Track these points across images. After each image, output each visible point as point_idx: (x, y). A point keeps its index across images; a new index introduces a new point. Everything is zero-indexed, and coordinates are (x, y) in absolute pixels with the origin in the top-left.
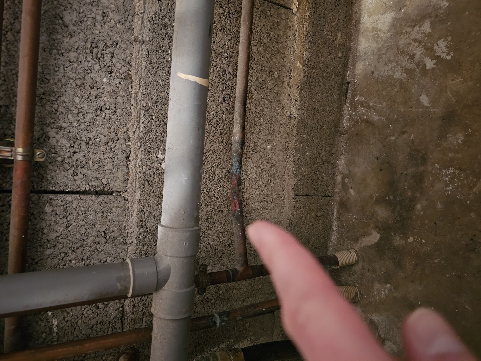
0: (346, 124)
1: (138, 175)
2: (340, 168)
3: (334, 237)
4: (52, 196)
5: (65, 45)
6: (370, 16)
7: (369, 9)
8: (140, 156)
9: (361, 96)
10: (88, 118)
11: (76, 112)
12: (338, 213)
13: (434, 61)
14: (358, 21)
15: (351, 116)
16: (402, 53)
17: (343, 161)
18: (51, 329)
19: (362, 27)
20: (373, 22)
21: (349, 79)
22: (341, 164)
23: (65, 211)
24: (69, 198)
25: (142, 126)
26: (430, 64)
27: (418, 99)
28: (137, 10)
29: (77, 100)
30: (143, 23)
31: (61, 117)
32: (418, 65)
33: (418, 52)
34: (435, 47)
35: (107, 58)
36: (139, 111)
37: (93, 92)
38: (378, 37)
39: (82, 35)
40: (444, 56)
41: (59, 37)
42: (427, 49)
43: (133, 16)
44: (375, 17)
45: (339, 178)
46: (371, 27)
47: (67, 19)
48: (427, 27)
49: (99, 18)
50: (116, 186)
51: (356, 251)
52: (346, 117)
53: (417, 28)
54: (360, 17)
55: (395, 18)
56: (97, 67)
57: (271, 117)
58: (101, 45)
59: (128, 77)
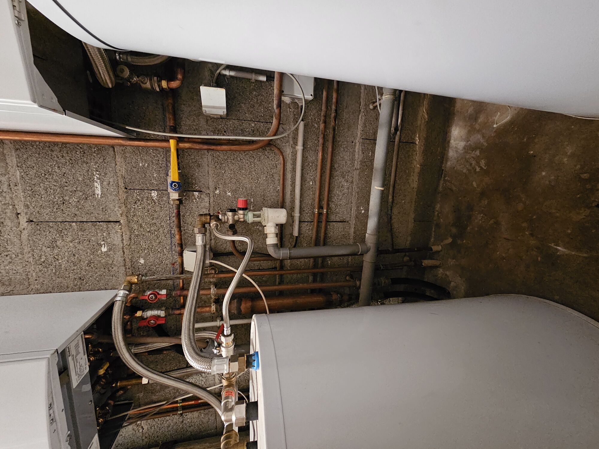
0: (440, 189)
1: (354, 216)
2: (437, 209)
3: (432, 239)
4: (330, 223)
5: (335, 175)
6: (455, 141)
7: (454, 138)
8: (355, 209)
9: (448, 177)
10: (340, 197)
11: (337, 196)
12: (435, 229)
13: (479, 168)
14: (449, 142)
15: (443, 185)
16: (467, 161)
17: (439, 206)
18: (328, 264)
19: (451, 145)
20: (456, 144)
21: (443, 168)
22: (438, 207)
23: (333, 228)
24: (334, 223)
25: (356, 198)
26: (478, 169)
27: (472, 183)
28: (356, 158)
29: (337, 192)
30: (358, 162)
31: (333, 198)
32: (473, 168)
33: (474, 163)
34: (480, 162)
35: (346, 177)
36: (356, 193)
37: (342, 189)
38: (457, 152)
39: (339, 171)
40: (483, 167)
41: (333, 173)
42: (477, 162)
43: (355, 161)
44: (457, 142)
45: (436, 213)
46: (455, 146)
47: (335, 166)
48: (478, 153)
49: (344, 164)
50: (348, 219)
51: (441, 246)
52: (441, 186)
53: (474, 152)
54: (450, 140)
55: (465, 145)
56: (343, 180)
57: (405, 189)
58: (345, 173)
59: (352, 182)
